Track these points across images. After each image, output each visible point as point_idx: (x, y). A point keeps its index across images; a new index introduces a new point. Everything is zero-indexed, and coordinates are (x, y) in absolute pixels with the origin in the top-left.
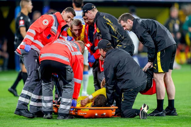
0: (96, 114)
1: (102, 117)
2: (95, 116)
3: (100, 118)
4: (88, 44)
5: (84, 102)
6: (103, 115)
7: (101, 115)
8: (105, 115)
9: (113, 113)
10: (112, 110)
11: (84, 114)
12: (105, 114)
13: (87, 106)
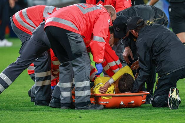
0: (122, 103)
1: (129, 106)
2: (121, 105)
3: (127, 108)
4: (100, 4)
5: (103, 89)
6: (131, 103)
7: (128, 104)
8: (133, 104)
9: (143, 101)
10: (142, 96)
11: (105, 102)
12: (133, 102)
13: (108, 91)
